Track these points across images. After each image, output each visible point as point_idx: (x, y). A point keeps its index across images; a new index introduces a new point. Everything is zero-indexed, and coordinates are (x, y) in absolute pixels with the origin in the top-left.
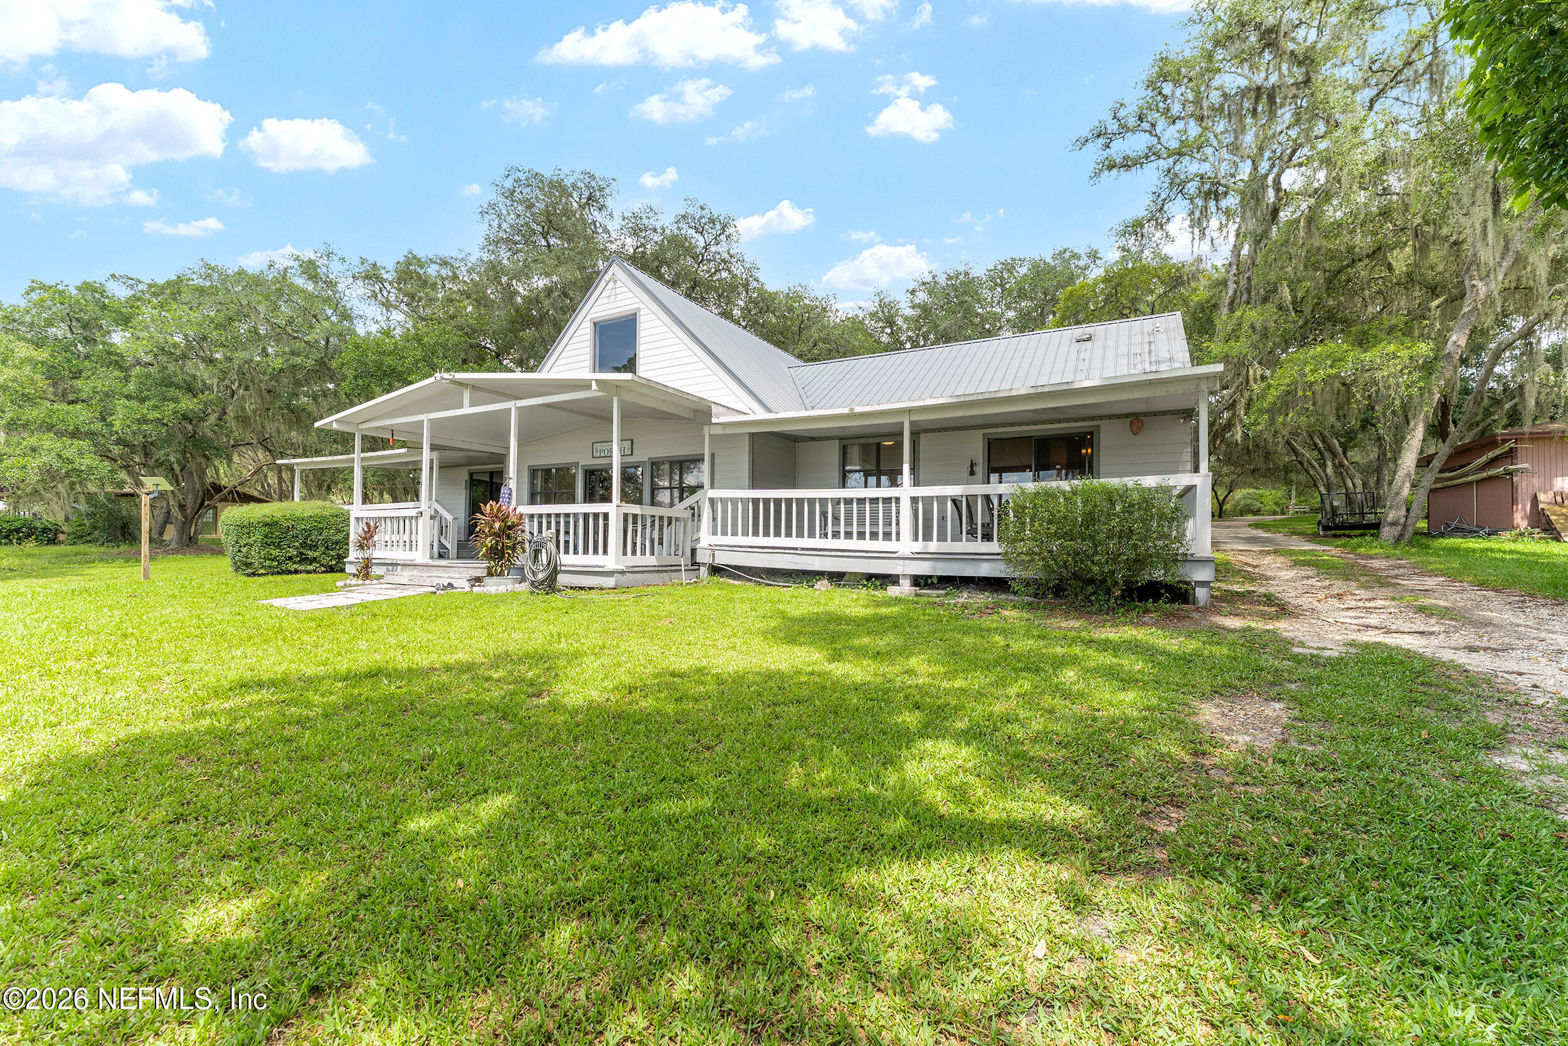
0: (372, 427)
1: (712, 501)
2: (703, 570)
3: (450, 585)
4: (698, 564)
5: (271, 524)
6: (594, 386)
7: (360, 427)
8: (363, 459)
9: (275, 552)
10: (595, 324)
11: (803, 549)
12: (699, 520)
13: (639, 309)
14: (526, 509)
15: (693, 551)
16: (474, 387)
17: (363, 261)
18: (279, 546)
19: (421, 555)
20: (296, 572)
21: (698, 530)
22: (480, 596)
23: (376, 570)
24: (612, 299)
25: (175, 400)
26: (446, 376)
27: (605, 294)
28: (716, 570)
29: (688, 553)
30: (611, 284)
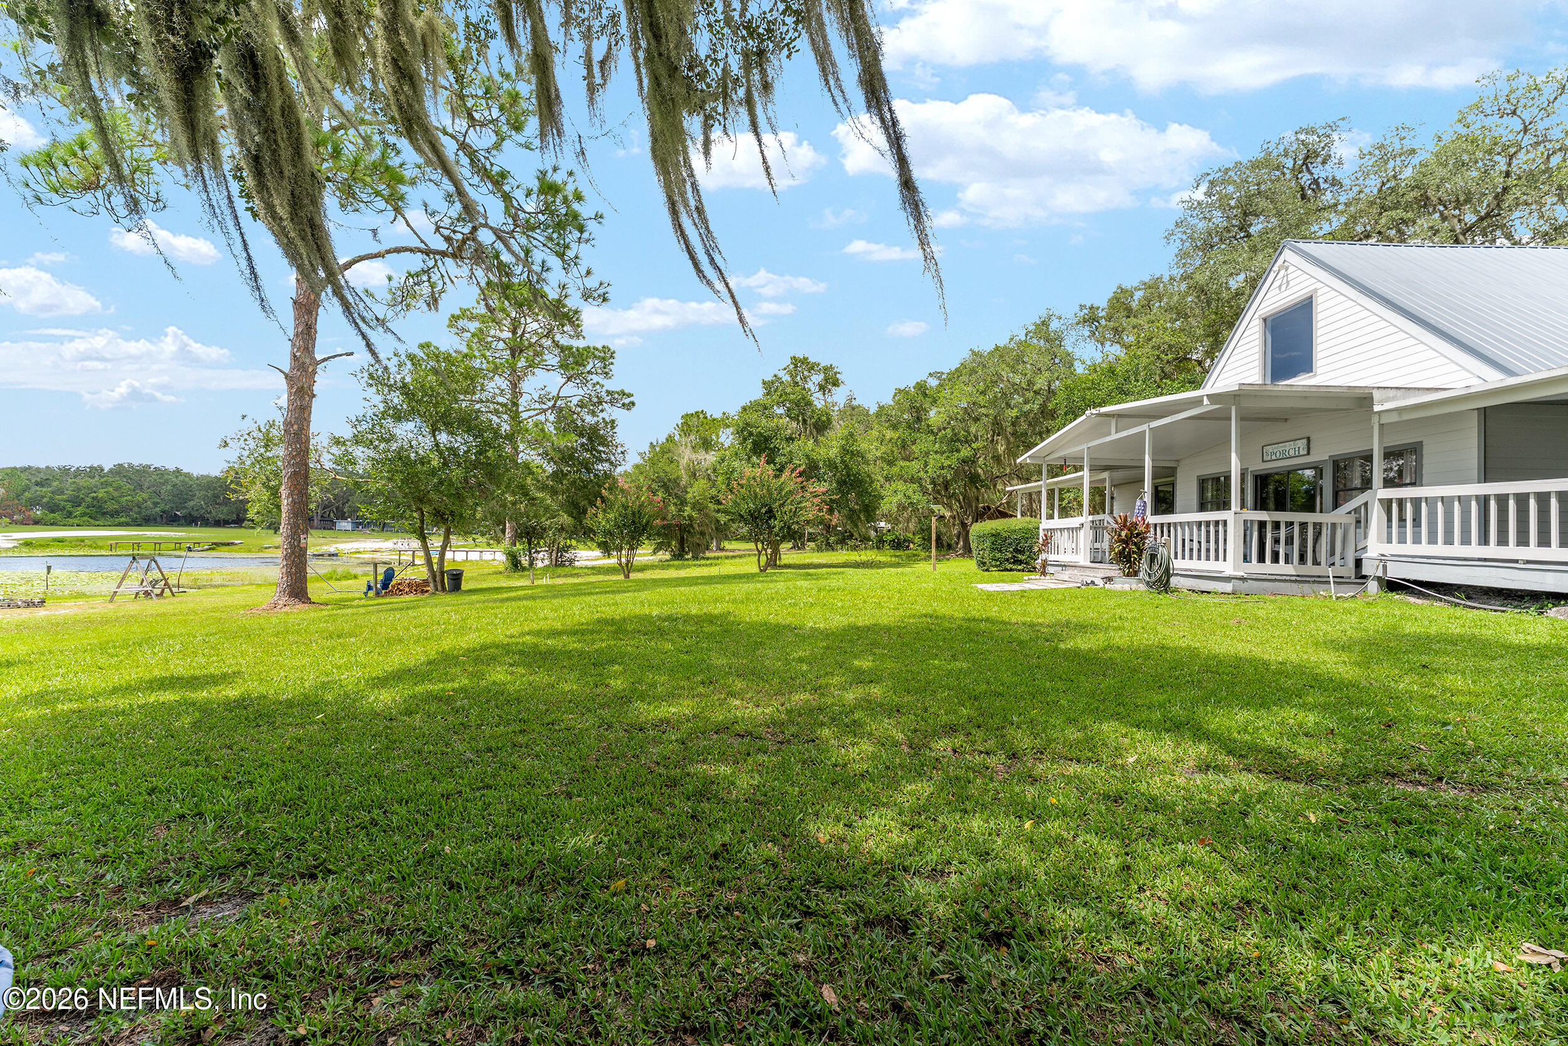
0: (1055, 458)
1: (1387, 504)
2: (1373, 586)
3: (1093, 582)
4: (1365, 577)
5: (996, 535)
6: (1206, 401)
7: (1047, 458)
8: (1048, 485)
9: (998, 555)
10: (1265, 320)
11: (1528, 562)
12: (1366, 527)
13: (1316, 290)
14: (1152, 519)
15: (1358, 563)
16: (1119, 415)
17: (1082, 307)
18: (1000, 551)
19: (1083, 559)
20: (1011, 570)
21: (1365, 537)
22: (1109, 590)
23: (1050, 569)
24: (1283, 288)
25: (958, 451)
26: (1094, 411)
27: (1276, 284)
28: (1393, 586)
29: (1351, 564)
30: (1282, 273)
